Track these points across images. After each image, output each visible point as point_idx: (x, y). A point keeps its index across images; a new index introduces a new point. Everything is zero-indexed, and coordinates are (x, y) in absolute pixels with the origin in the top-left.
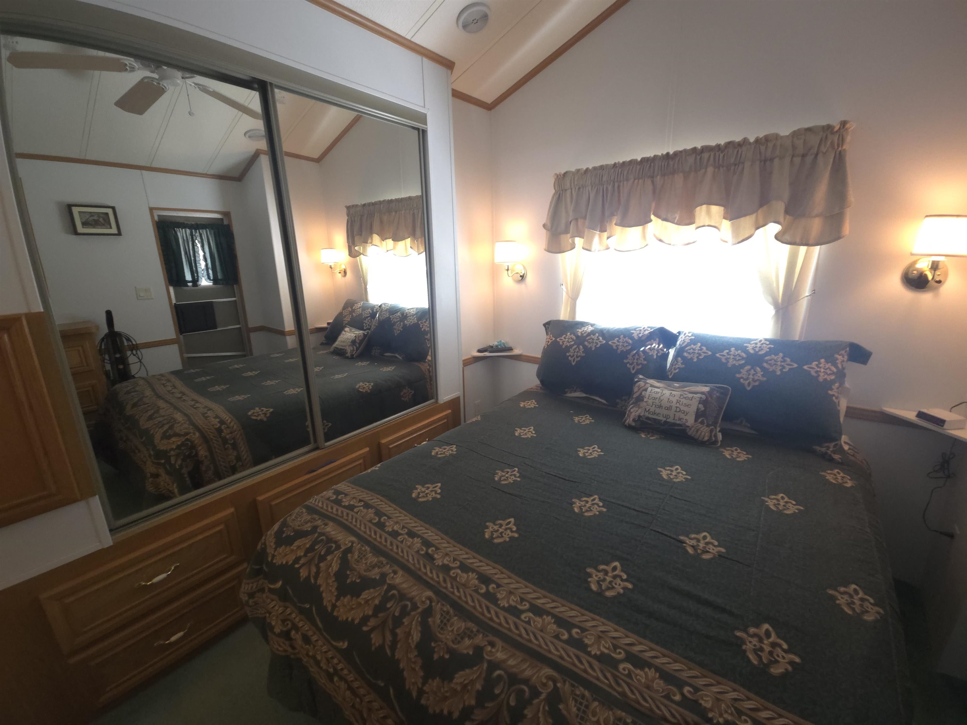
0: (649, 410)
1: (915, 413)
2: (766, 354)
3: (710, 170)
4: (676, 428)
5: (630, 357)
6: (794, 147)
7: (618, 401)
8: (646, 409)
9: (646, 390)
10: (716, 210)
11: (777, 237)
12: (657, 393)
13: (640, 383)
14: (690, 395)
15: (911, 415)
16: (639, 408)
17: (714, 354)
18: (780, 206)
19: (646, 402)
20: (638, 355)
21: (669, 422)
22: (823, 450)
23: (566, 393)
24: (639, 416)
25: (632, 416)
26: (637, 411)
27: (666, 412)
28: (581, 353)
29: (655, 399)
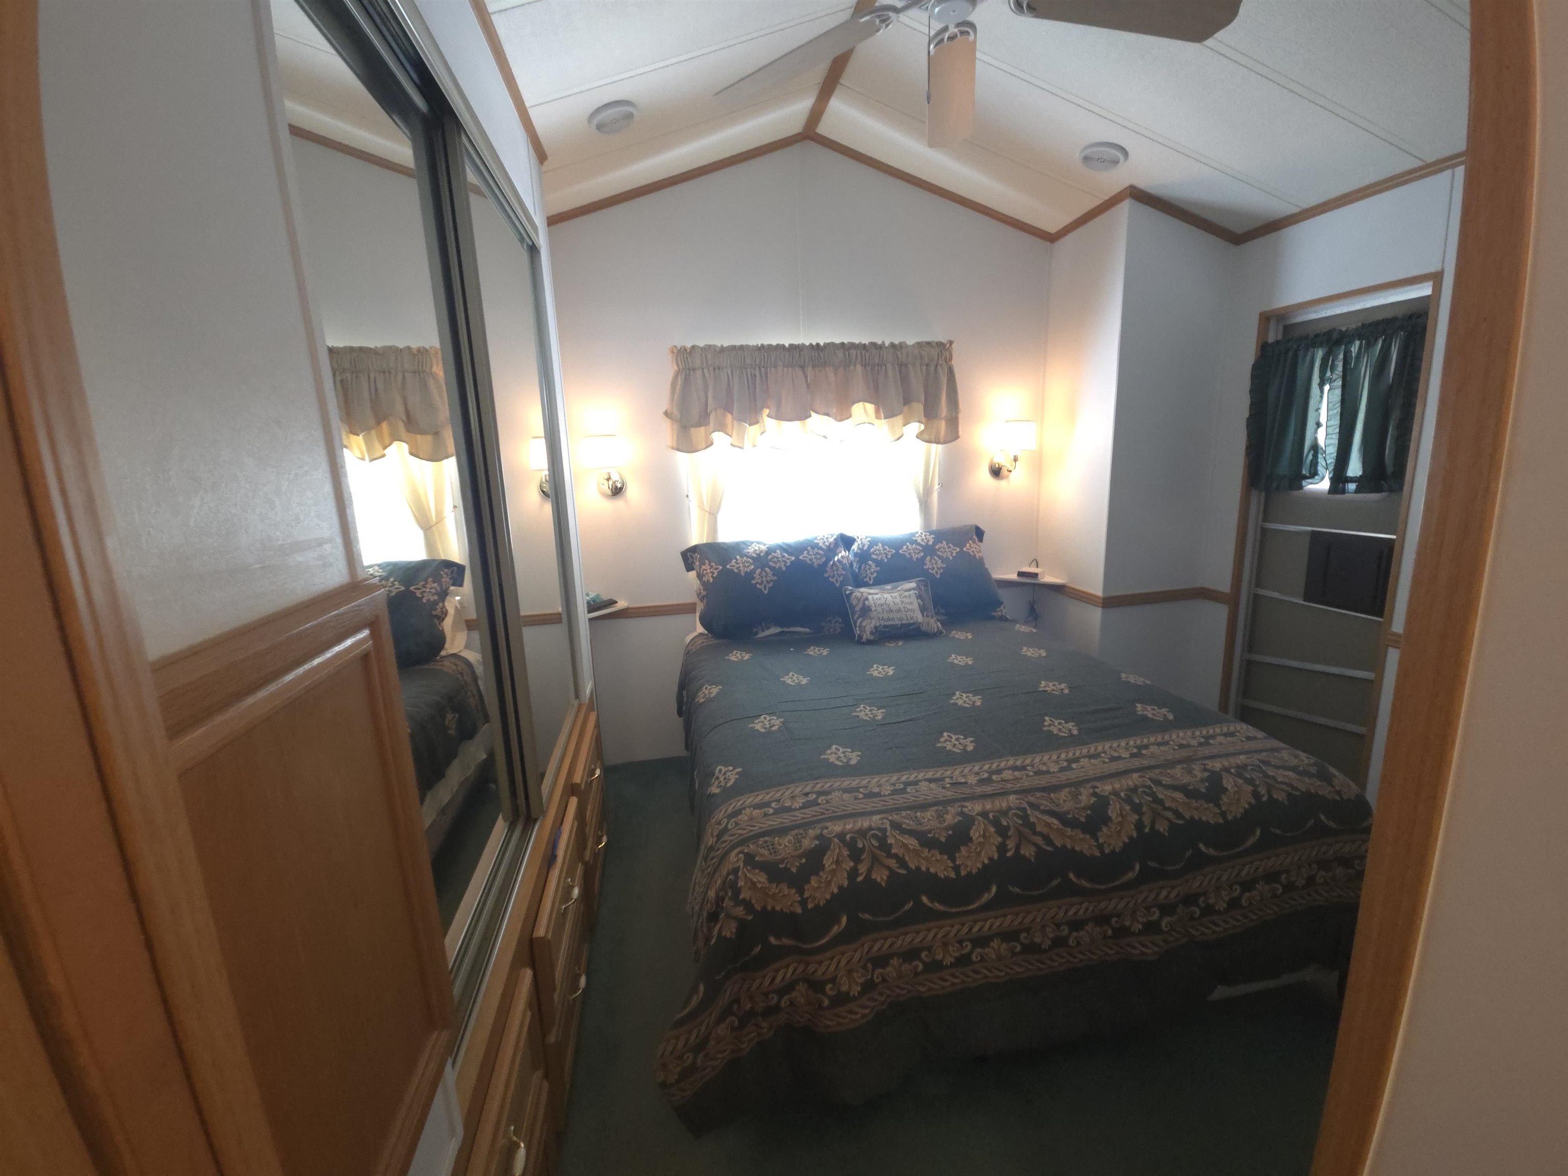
0: (883, 618)
1: (1016, 575)
2: (934, 544)
3: (859, 367)
4: (911, 628)
5: (828, 569)
6: (922, 357)
7: (823, 624)
8: (879, 618)
9: (867, 599)
10: (870, 407)
11: (919, 436)
12: (880, 599)
13: (854, 594)
14: (907, 593)
15: (1013, 577)
16: (871, 619)
17: (897, 551)
18: (919, 407)
19: (876, 610)
20: (836, 566)
21: (904, 624)
22: (999, 613)
23: (756, 633)
24: (876, 627)
25: (868, 629)
26: (871, 623)
27: (899, 615)
28: (771, 577)
29: (882, 605)
